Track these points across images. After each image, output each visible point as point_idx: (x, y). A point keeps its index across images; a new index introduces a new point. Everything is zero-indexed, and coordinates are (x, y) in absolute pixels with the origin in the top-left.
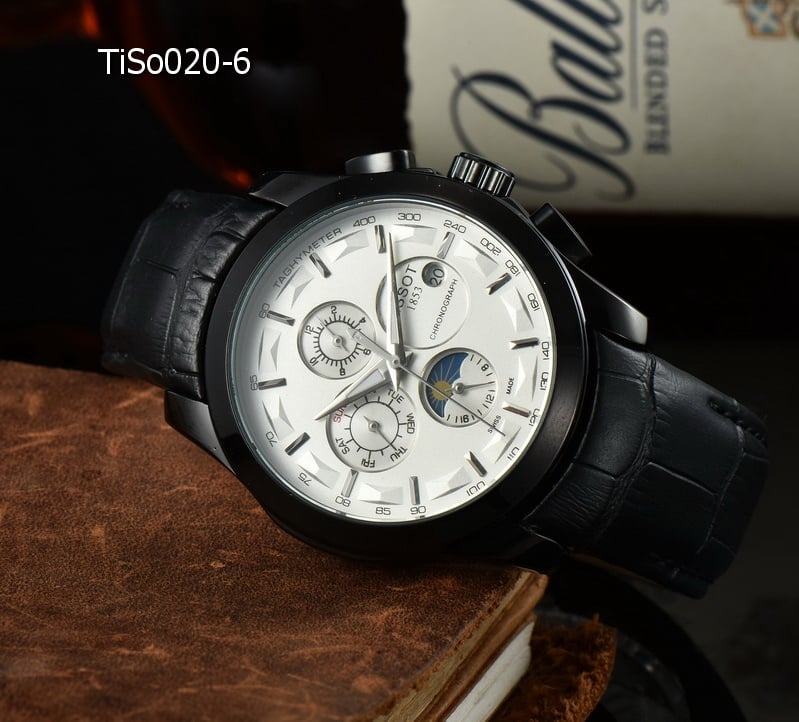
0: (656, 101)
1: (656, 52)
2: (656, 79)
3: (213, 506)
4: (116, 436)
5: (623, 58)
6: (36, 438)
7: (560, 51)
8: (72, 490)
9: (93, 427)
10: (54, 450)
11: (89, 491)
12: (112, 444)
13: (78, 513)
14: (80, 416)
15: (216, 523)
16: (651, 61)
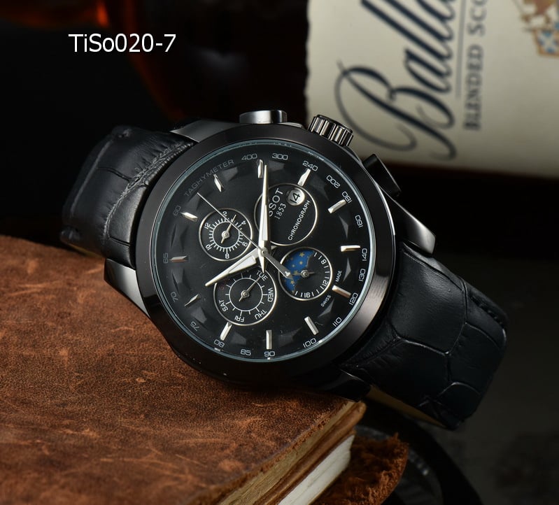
0: (473, 94)
1: (475, 61)
3: (142, 342)
4: (84, 291)
5: (452, 63)
6: (30, 288)
7: (411, 56)
8: (50, 324)
9: (69, 284)
10: (42, 297)
11: (61, 325)
12: (80, 296)
13: (52, 339)
14: (62, 276)
15: (143, 353)
16: (471, 67)
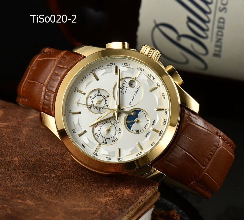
0: (219, 40)
1: (221, 25)
2: (220, 33)
3: (54, 155)
4: (26, 128)
5: (210, 25)
7: (190, 20)
8: (9, 144)
9: (19, 124)
10: (5, 130)
11: (15, 145)
12: (24, 130)
13: (10, 152)
14: (15, 119)
15: (55, 161)
16: (219, 27)
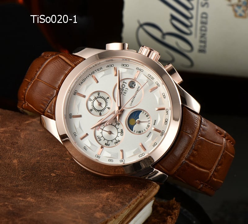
0: (203, 36)
1: (204, 20)
2: (203, 29)
3: (54, 156)
4: (24, 132)
5: (193, 21)
7: (173, 17)
8: (8, 148)
9: (16, 129)
10: (3, 135)
11: (13, 148)
12: (22, 134)
13: (9, 155)
14: (13, 125)
15: (54, 162)
16: (202, 23)
